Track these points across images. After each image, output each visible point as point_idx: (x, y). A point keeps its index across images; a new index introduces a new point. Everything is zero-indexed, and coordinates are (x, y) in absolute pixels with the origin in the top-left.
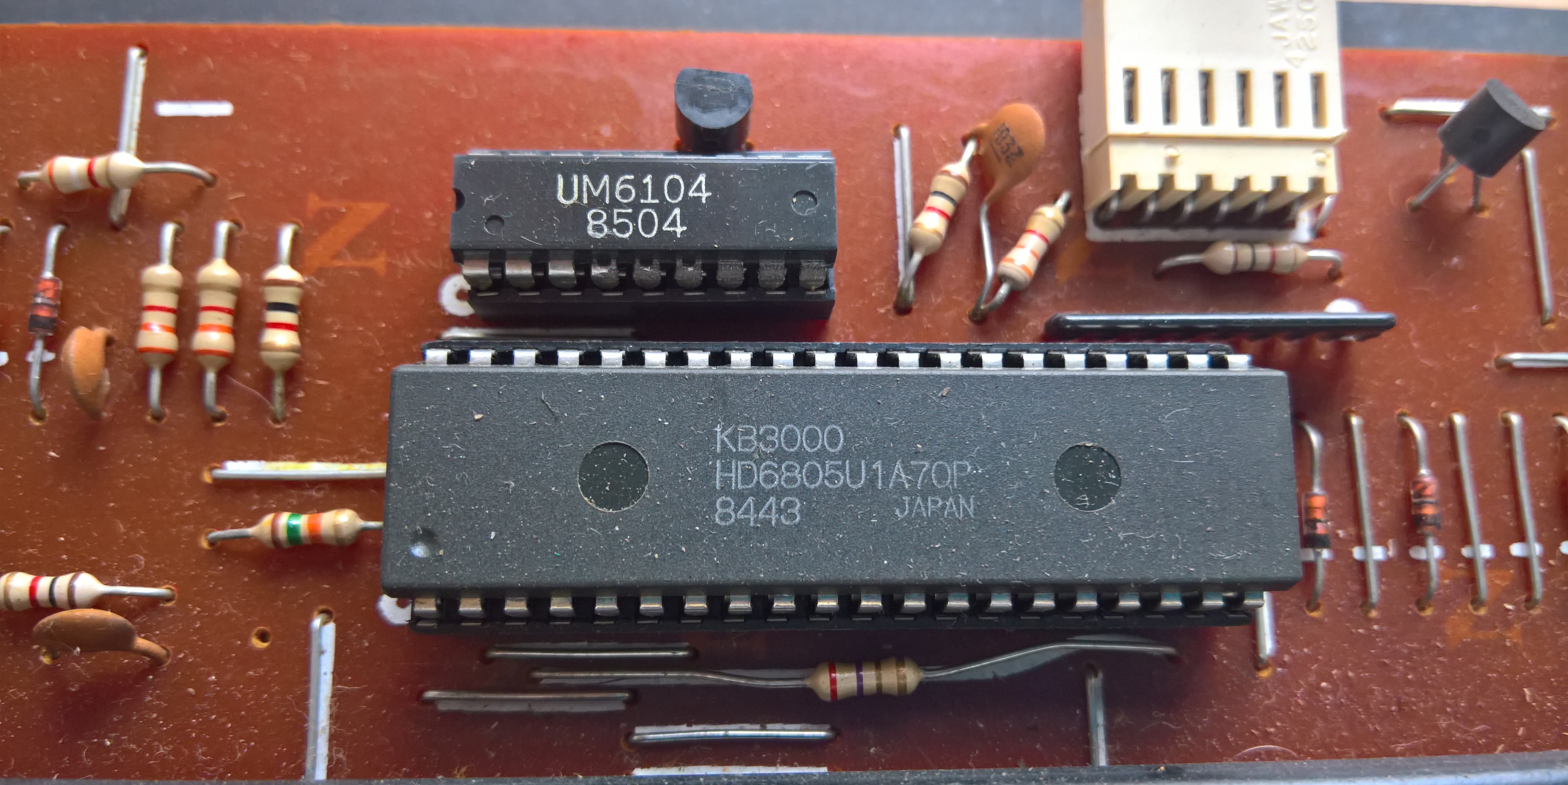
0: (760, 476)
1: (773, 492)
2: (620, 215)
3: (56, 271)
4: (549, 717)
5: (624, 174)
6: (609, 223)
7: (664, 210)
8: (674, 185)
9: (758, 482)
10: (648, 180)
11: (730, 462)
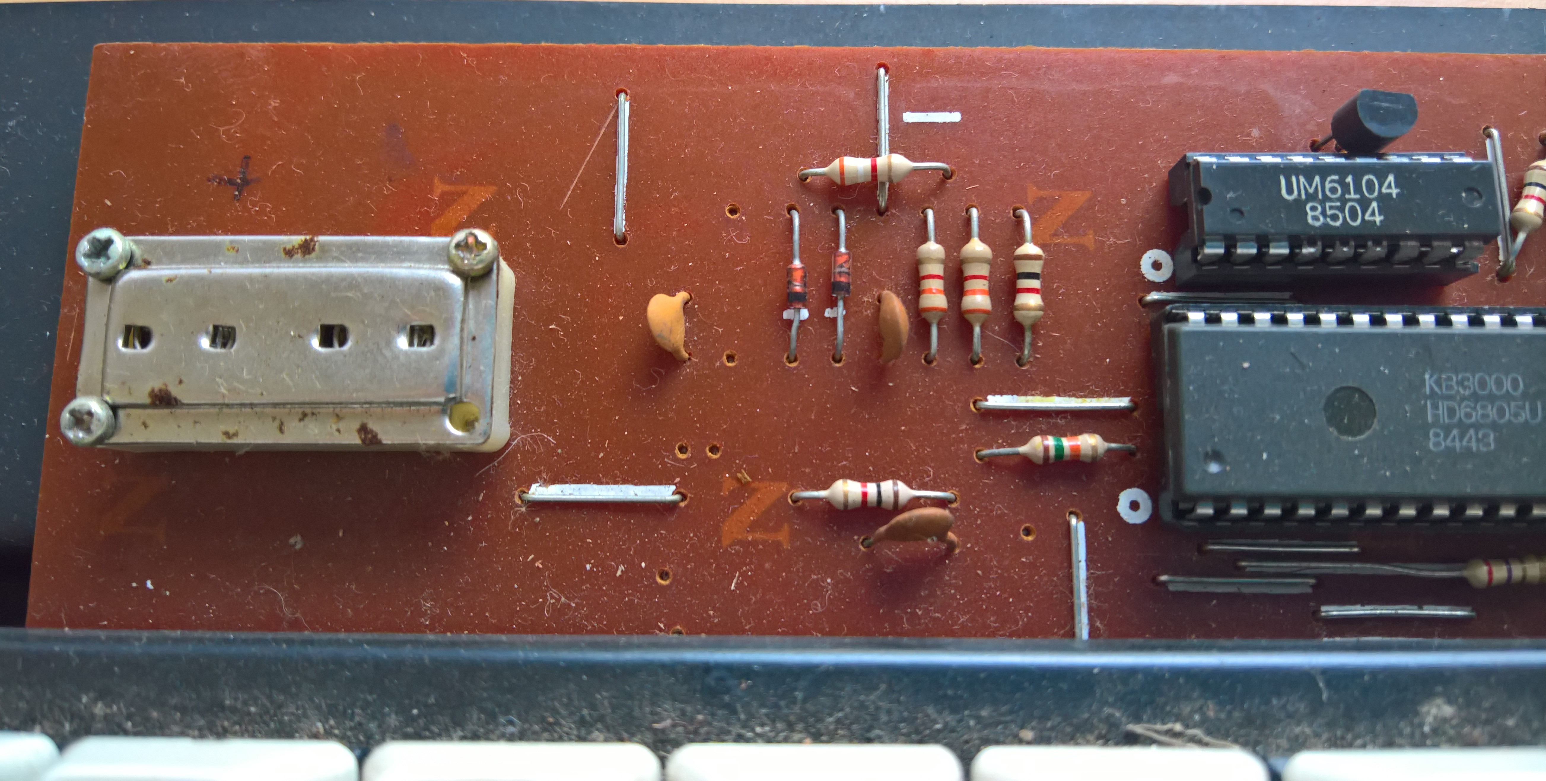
0: (1460, 413)
1: (1472, 426)
2: (1331, 208)
3: (847, 248)
4: (1256, 596)
5: (1330, 175)
6: (1324, 213)
7: (1365, 204)
8: (1370, 184)
9: (1460, 418)
10: (1349, 179)
11: (1438, 403)
